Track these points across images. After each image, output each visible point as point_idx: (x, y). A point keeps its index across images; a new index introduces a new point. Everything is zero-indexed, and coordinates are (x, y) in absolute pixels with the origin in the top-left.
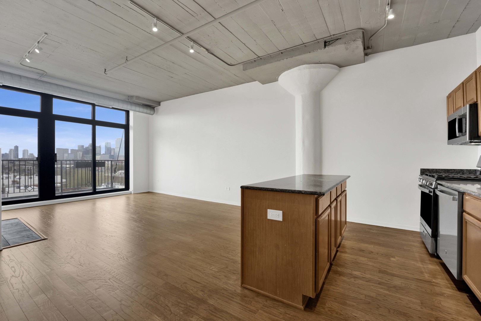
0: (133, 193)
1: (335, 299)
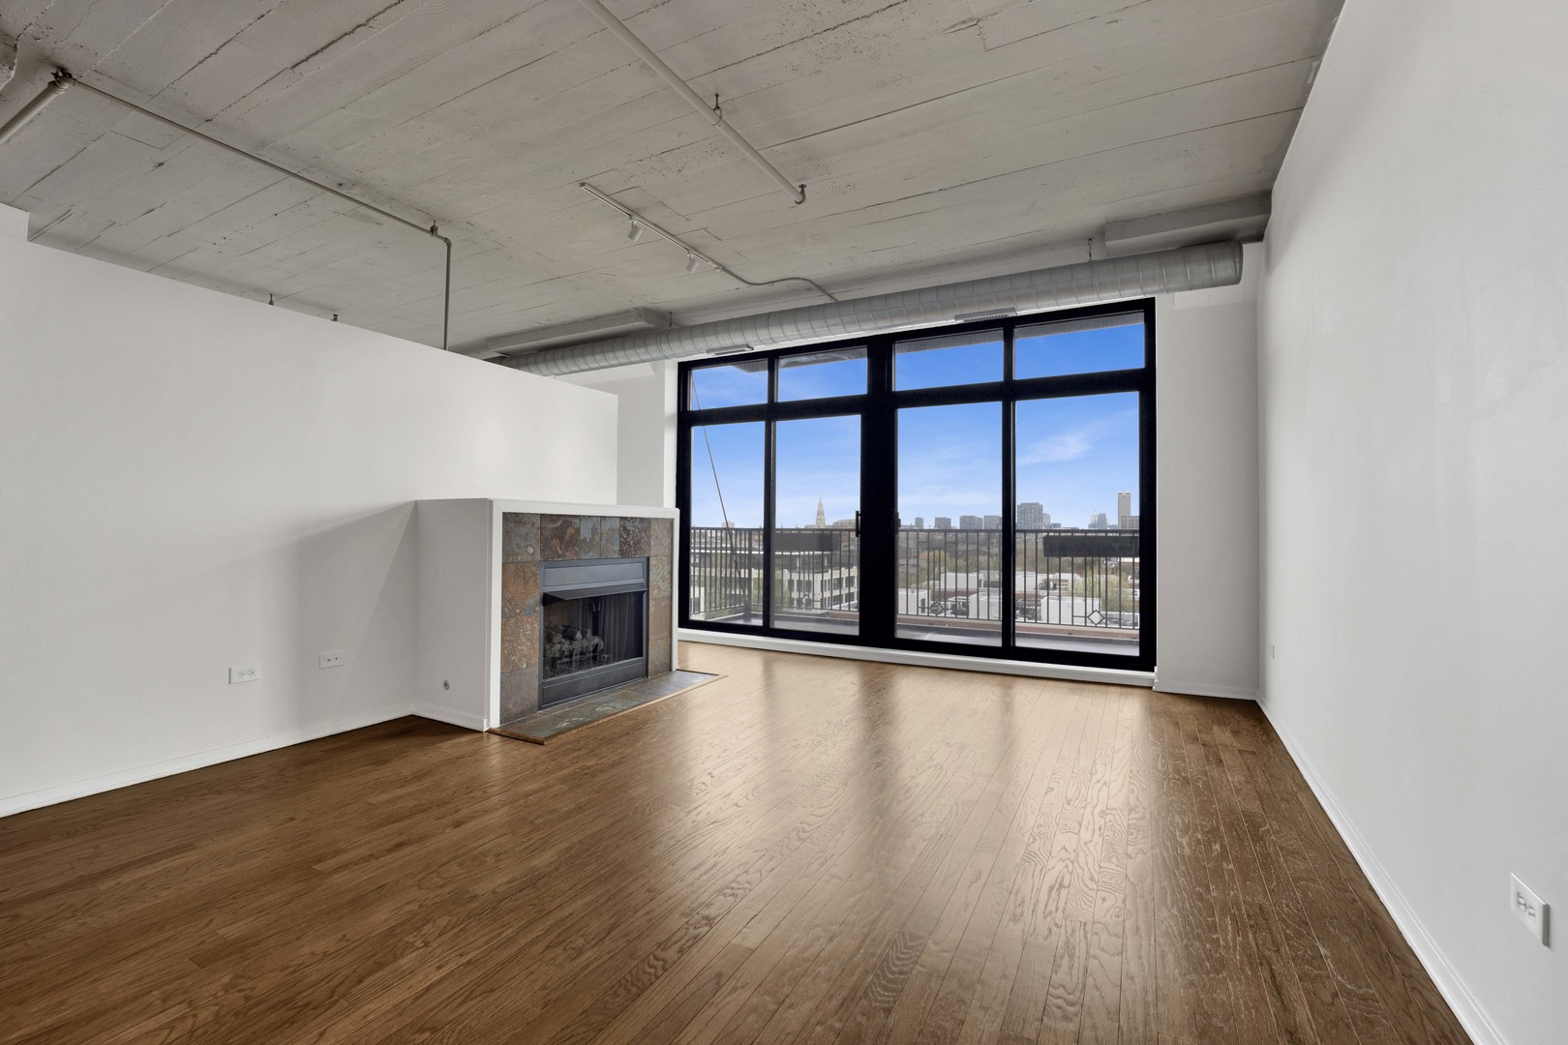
0: (1161, 689)
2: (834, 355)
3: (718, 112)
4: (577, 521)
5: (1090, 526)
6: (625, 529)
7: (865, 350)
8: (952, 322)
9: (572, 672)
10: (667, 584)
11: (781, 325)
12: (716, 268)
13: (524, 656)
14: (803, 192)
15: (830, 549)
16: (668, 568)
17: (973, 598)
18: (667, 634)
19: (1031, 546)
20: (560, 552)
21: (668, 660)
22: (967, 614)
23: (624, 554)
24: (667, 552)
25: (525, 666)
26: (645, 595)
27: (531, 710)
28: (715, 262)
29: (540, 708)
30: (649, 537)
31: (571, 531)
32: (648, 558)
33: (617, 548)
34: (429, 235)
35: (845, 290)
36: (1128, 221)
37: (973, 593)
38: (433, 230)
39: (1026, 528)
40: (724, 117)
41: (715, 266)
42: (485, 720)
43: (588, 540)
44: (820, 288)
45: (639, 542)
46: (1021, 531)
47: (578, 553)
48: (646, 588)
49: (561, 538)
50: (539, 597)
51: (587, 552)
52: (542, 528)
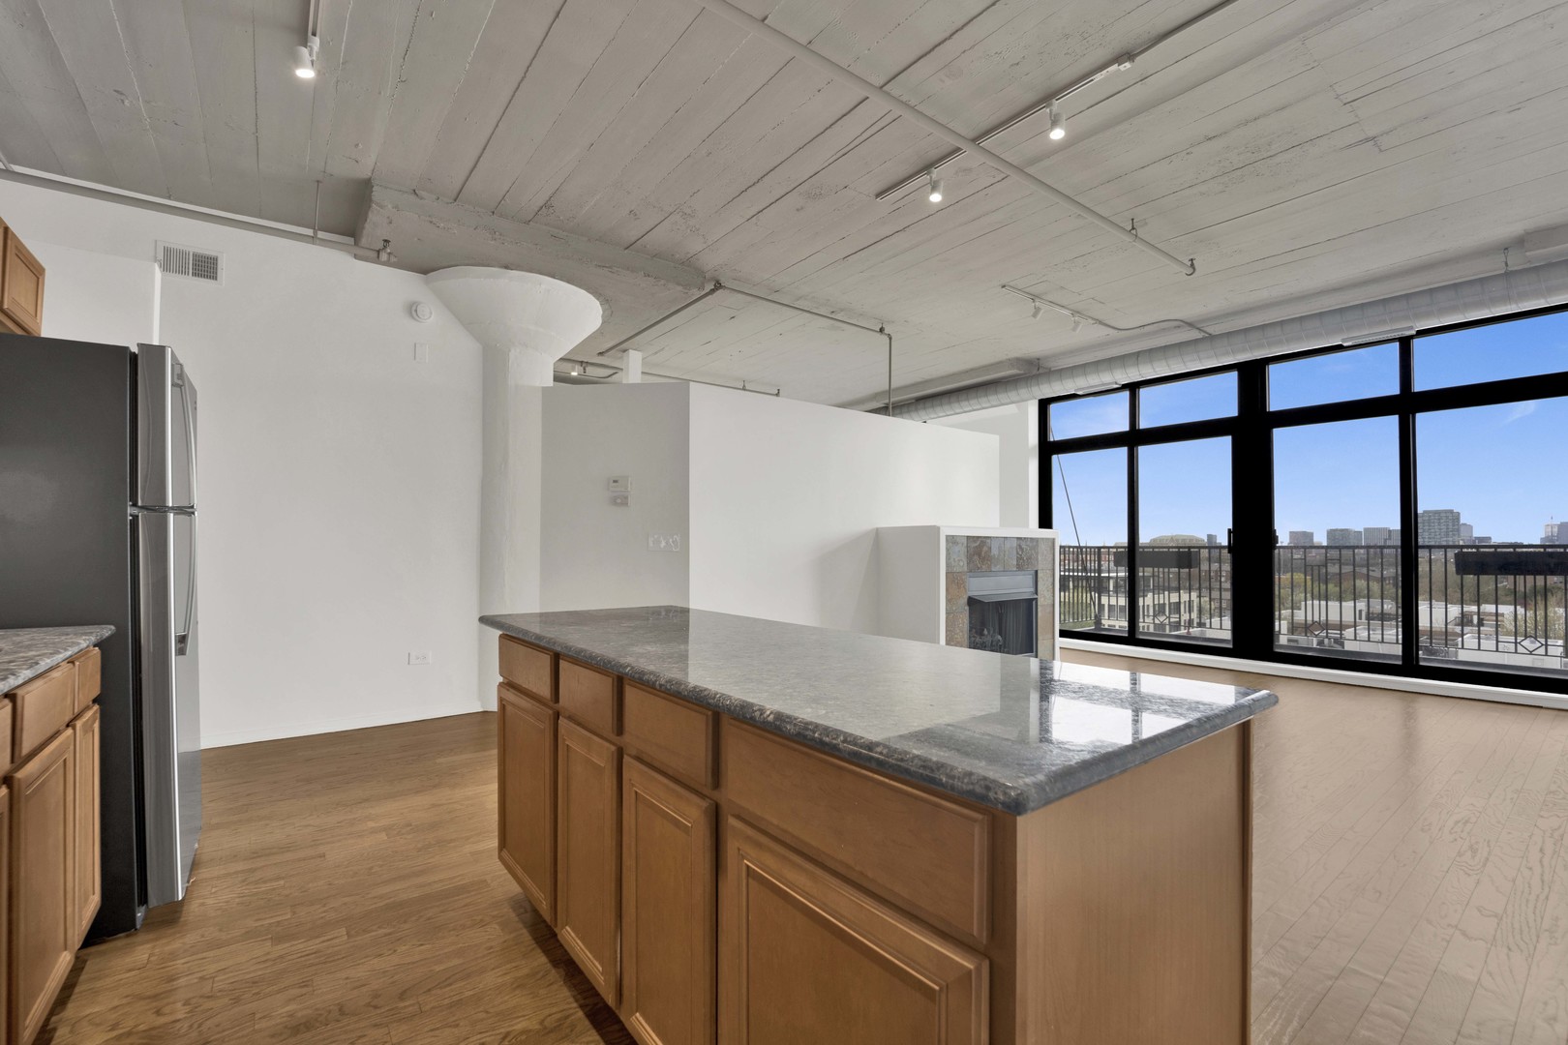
1: (491, 948)
3: (1134, 232)
4: (989, 541)
6: (1020, 546)
7: (1235, 375)
10: (1050, 594)
11: (1151, 361)
12: (1093, 323)
14: (1192, 265)
15: (1190, 566)
16: (1051, 580)
19: (1438, 569)
20: (979, 566)
23: (1020, 567)
24: (1050, 566)
26: (1034, 602)
28: (1093, 319)
30: (1037, 554)
31: (985, 549)
32: (1036, 572)
33: (1015, 563)
34: (878, 335)
37: (1349, 627)
38: (881, 331)
39: (1433, 543)
40: (1139, 235)
43: (996, 556)
45: (1030, 558)
46: (1423, 547)
47: (989, 567)
48: (1035, 596)
49: (979, 555)
50: (966, 600)
51: (995, 566)
52: (967, 547)
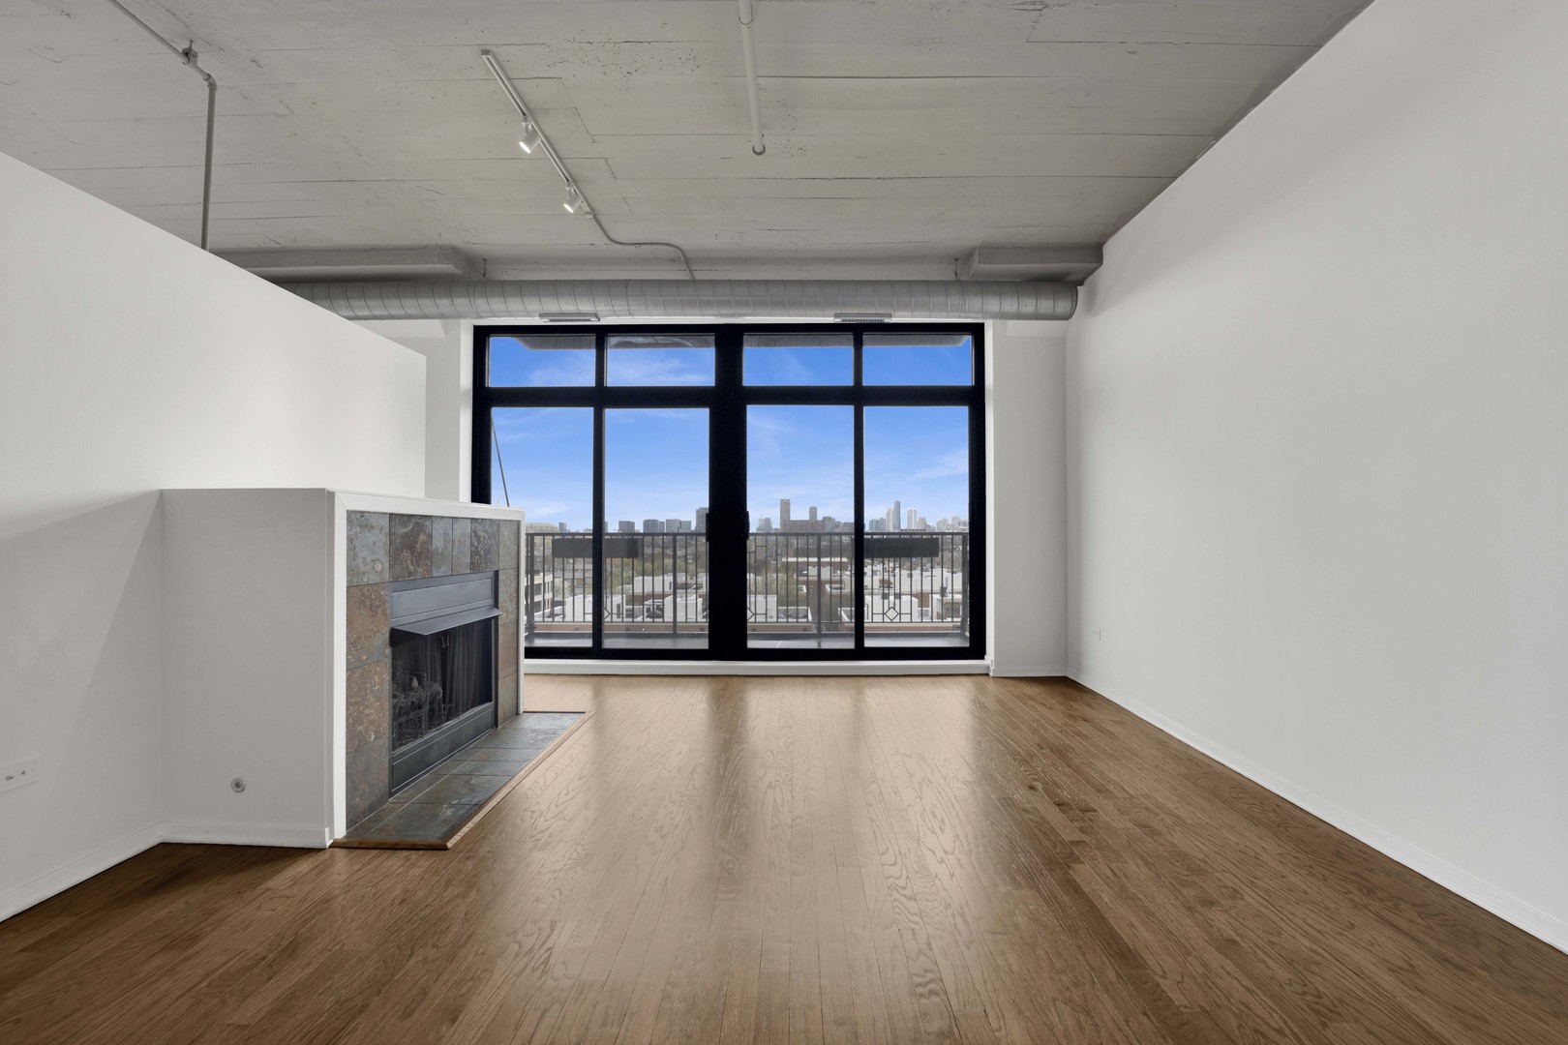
0: (991, 674)
2: (676, 339)
4: (428, 523)
5: (758, 529)
6: (476, 534)
7: (711, 338)
8: (831, 320)
9: (422, 735)
10: (514, 605)
12: (587, 213)
13: (372, 722)
16: (514, 583)
17: (669, 600)
18: (514, 668)
20: (411, 568)
21: (515, 701)
22: (663, 617)
23: (475, 568)
24: (513, 563)
25: (373, 737)
26: (493, 621)
27: (381, 801)
28: (589, 205)
29: (391, 795)
30: (498, 543)
31: (422, 537)
32: (496, 573)
33: (467, 561)
34: (181, 60)
35: (708, 268)
36: (996, 248)
38: (188, 54)
41: (588, 209)
42: (327, 830)
43: (440, 550)
44: (686, 260)
45: (489, 551)
47: (429, 570)
48: (495, 613)
49: (412, 548)
50: (387, 635)
51: (439, 567)
52: (390, 534)
